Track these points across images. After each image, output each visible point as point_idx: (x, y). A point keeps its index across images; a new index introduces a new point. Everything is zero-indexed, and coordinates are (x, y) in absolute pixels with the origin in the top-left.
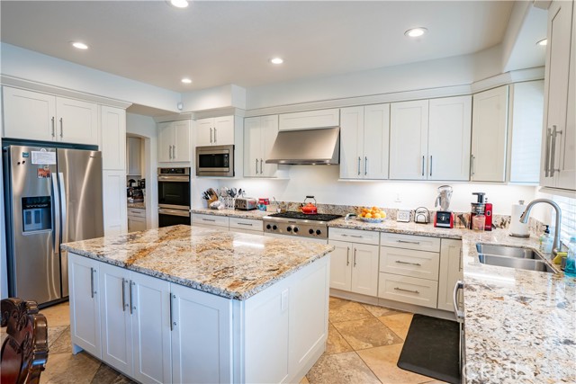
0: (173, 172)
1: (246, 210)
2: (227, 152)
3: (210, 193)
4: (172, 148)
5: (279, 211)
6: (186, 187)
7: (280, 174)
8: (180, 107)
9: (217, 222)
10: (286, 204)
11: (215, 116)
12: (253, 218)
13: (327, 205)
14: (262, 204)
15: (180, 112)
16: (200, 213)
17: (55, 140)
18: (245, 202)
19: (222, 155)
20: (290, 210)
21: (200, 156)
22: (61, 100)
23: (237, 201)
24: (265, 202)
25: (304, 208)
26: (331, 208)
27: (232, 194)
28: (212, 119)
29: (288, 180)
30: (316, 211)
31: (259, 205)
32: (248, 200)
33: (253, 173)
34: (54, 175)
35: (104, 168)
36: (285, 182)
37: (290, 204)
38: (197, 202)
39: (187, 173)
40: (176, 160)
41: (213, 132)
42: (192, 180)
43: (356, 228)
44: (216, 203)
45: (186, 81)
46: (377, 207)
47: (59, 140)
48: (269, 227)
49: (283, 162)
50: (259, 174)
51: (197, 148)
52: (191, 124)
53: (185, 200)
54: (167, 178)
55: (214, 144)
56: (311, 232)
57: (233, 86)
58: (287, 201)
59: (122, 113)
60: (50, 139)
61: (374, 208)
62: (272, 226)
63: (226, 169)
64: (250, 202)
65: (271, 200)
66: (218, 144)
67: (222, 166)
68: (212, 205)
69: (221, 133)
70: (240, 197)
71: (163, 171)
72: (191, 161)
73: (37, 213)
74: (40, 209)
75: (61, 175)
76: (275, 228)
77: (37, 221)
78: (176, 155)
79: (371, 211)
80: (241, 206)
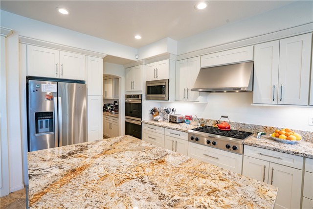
0: (133, 97)
1: (176, 123)
2: (164, 84)
3: (154, 110)
4: (132, 83)
5: (200, 126)
6: (139, 106)
7: (201, 99)
8: (137, 57)
9: (157, 131)
10: (205, 120)
11: (157, 61)
12: (180, 130)
13: (238, 123)
14: (187, 119)
15: (136, 60)
16: (147, 123)
17: (58, 77)
18: (176, 117)
19: (161, 86)
20: (207, 125)
21: (148, 87)
22: (63, 53)
23: (171, 116)
24: (190, 118)
25: (220, 125)
26: (242, 126)
27: (167, 111)
28: (155, 63)
29: (207, 103)
30: (229, 128)
31: (185, 120)
32: (178, 116)
33: (182, 98)
34: (55, 99)
35: (88, 94)
36: (204, 105)
37: (208, 121)
38: (146, 116)
39: (140, 98)
40: (134, 90)
41: (156, 71)
42: (143, 102)
43: (275, 150)
44: (157, 117)
45: (138, 37)
46: (289, 128)
47: (61, 77)
48: (192, 138)
49: (201, 90)
50: (186, 99)
51: (147, 82)
52: (142, 67)
53: (139, 115)
54: (130, 101)
55: (156, 79)
56: (228, 147)
57: (169, 38)
58: (205, 118)
59: (101, 61)
60: (55, 77)
61: (286, 130)
62: (195, 137)
63: (164, 95)
64: (179, 118)
65: (194, 117)
66: (159, 79)
67: (161, 93)
68: (155, 118)
69: (161, 71)
70: (173, 114)
71: (128, 97)
72: (143, 91)
73: (47, 121)
74: (48, 120)
75: (60, 98)
76: (197, 140)
77: (47, 127)
78: (135, 88)
79: (285, 132)
80: (173, 120)
